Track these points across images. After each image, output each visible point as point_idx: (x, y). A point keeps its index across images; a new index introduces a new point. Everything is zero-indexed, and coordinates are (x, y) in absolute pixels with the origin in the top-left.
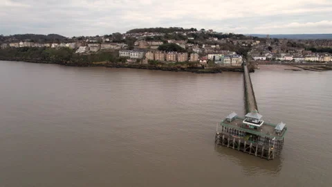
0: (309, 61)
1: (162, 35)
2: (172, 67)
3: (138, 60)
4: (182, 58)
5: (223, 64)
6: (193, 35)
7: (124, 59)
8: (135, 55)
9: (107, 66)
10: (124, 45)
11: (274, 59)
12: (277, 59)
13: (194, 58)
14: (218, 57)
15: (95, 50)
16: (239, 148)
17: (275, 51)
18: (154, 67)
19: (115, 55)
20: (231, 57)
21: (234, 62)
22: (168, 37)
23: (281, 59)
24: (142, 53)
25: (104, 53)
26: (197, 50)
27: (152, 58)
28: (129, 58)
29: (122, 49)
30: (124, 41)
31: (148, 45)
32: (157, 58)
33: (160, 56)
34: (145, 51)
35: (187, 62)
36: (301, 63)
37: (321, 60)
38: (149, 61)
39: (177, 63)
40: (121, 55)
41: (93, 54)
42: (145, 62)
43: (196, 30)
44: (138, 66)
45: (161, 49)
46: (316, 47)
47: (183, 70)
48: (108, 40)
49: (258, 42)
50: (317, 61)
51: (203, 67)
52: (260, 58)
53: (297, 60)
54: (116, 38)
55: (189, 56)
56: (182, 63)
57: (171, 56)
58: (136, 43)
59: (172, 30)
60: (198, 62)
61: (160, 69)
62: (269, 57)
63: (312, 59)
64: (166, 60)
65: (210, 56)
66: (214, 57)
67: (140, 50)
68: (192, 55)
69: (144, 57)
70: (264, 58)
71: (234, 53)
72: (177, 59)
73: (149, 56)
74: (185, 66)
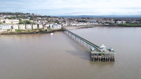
2: (31, 31)
3: (8, 30)
5: (54, 28)
6: (29, 16)
11: (69, 25)
14: (51, 25)
16: (103, 60)
18: (20, 33)
21: (58, 27)
23: (72, 25)
24: (10, 26)
27: (17, 28)
33: (23, 27)
39: (33, 30)
46: (79, 20)
47: (37, 33)
50: (82, 25)
51: (46, 30)
52: (65, 25)
55: (38, 26)
56: (36, 30)
60: (43, 28)
63: (80, 24)
64: (26, 28)
65: (48, 25)
70: (67, 25)
71: (56, 23)
72: (32, 28)
74: (37, 31)
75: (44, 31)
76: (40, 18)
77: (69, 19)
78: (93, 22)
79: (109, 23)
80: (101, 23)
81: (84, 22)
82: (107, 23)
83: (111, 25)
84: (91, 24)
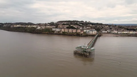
1: (70, 23)
2: (71, 34)
3: (59, 32)
4: (74, 31)
5: (89, 33)
6: (82, 23)
7: (54, 31)
8: (58, 30)
9: (48, 34)
10: (54, 26)
11: (110, 32)
12: (111, 32)
13: (79, 31)
14: (88, 31)
15: (44, 28)
17: (112, 30)
18: (64, 34)
19: (51, 30)
20: (92, 31)
21: (93, 33)
22: (71, 24)
23: (113, 32)
24: (60, 29)
25: (47, 29)
26: (81, 28)
27: (64, 31)
28: (55, 31)
29: (53, 28)
30: (54, 25)
31: (63, 26)
32: (65, 31)
33: (66, 31)
34: (61, 28)
35: (76, 33)
37: (129, 33)
38: (62, 32)
39: (73, 33)
40: (53, 30)
41: (43, 29)
42: (61, 32)
43: (83, 22)
44: (59, 34)
45: (67, 28)
46: (129, 28)
48: (49, 24)
49: (107, 26)
51: (82, 35)
52: (105, 32)
53: (119, 33)
54: (52, 24)
55: (77, 30)
56: (74, 33)
57: (70, 30)
58: (59, 26)
59: (74, 21)
60: (80, 33)
61: (66, 35)
62: (109, 31)
64: (68, 32)
65: (85, 31)
67: (60, 28)
68: (78, 30)
69: (61, 31)
70: (106, 32)
71: (94, 30)
72: (72, 31)
73: (63, 30)
75: (81, 35)
77: (119, 26)
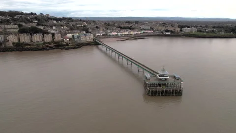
0: (125, 34)
4: (48, 38)
5: (81, 41)
6: (35, 18)
11: (106, 34)
12: (108, 34)
13: (58, 38)
14: (76, 35)
17: (101, 29)
20: (86, 35)
21: (88, 38)
23: (110, 34)
24: (1, 36)
32: (22, 40)
35: (53, 42)
36: (122, 36)
38: (13, 43)
39: (45, 43)
44: (2, 49)
47: (51, 48)
50: (128, 34)
51: (67, 44)
52: (99, 34)
55: (53, 37)
56: (49, 43)
57: (37, 38)
60: (63, 41)
63: (124, 33)
64: (32, 41)
65: (69, 36)
66: (73, 36)
68: (56, 36)
69: (7, 40)
70: (102, 35)
72: (43, 40)
73: (13, 39)
74: (52, 45)
75: (65, 45)
76: (55, 22)
77: (105, 23)
78: (145, 30)
79: (171, 31)
80: (158, 30)
81: (131, 28)
82: (167, 31)
83: (174, 34)
84: (142, 32)
